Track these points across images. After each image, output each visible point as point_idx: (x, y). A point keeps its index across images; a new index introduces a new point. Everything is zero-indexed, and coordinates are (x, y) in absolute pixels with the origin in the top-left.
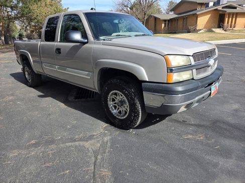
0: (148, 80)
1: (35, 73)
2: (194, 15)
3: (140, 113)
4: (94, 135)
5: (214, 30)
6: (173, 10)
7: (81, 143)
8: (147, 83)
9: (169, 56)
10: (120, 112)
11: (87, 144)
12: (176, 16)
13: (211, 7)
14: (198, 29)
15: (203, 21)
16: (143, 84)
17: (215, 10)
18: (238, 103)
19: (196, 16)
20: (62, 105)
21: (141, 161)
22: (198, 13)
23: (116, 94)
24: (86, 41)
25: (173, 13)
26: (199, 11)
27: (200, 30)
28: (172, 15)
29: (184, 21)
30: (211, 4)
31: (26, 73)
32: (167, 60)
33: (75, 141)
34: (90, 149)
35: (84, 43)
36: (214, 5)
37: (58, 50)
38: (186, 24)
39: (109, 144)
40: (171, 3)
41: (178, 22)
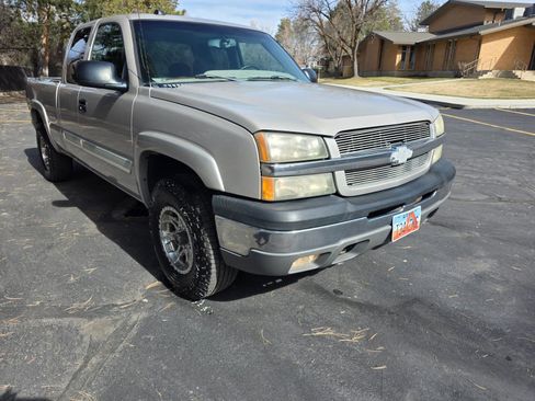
0: (223, 189)
2: (472, 35)
3: (213, 266)
4: (114, 305)
5: (518, 73)
6: (423, 24)
7: (76, 321)
8: (222, 197)
10: (183, 258)
11: (86, 326)
12: (433, 37)
13: (519, 19)
14: (479, 69)
15: (492, 52)
16: (214, 196)
17: (525, 26)
19: (478, 40)
20: (91, 227)
22: (482, 33)
23: (174, 215)
24: (125, 85)
25: (422, 30)
26: (488, 27)
27: (486, 72)
28: (424, 35)
29: (447, 49)
30: (519, 12)
32: (261, 145)
33: (66, 315)
35: (122, 91)
36: (526, 14)
37: (83, 104)
38: (454, 56)
39: (134, 332)
40: (427, 6)
41: (433, 52)
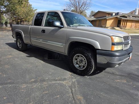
0: (100, 49)
1: (24, 43)
2: (105, 19)
4: (66, 78)
5: (115, 28)
6: (93, 16)
7: (61, 82)
8: (100, 51)
9: (113, 37)
10: (80, 66)
12: (95, 19)
13: (114, 16)
15: (109, 23)
16: (97, 51)
17: (116, 17)
18: (137, 65)
20: (42, 62)
21: (97, 92)
22: (107, 18)
23: (78, 56)
24: (63, 26)
25: (93, 17)
26: (107, 17)
27: (108, 27)
28: (93, 18)
29: (99, 22)
30: (114, 14)
31: (18, 43)
32: (112, 39)
33: (56, 80)
34: (66, 85)
35: (61, 28)
36: (115, 15)
37: (43, 31)
38: (101, 23)
40: (92, 12)
41: (96, 22)
